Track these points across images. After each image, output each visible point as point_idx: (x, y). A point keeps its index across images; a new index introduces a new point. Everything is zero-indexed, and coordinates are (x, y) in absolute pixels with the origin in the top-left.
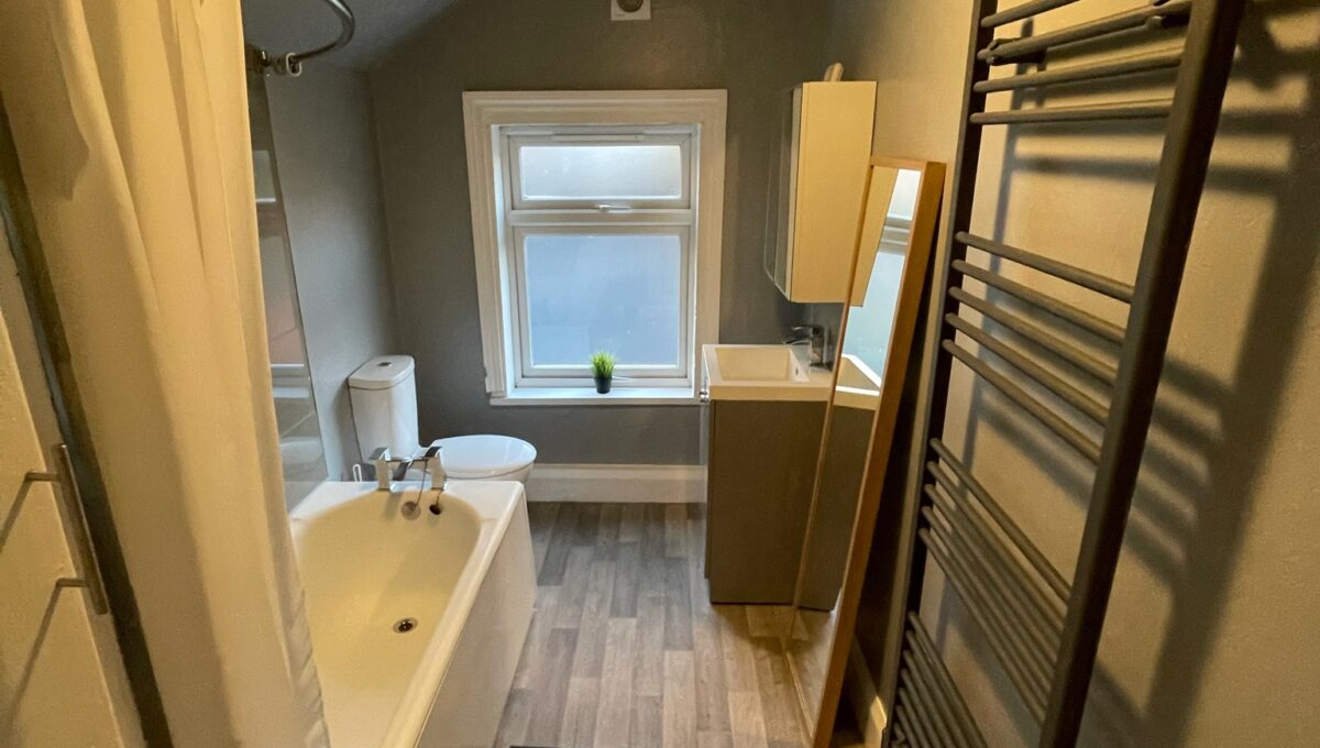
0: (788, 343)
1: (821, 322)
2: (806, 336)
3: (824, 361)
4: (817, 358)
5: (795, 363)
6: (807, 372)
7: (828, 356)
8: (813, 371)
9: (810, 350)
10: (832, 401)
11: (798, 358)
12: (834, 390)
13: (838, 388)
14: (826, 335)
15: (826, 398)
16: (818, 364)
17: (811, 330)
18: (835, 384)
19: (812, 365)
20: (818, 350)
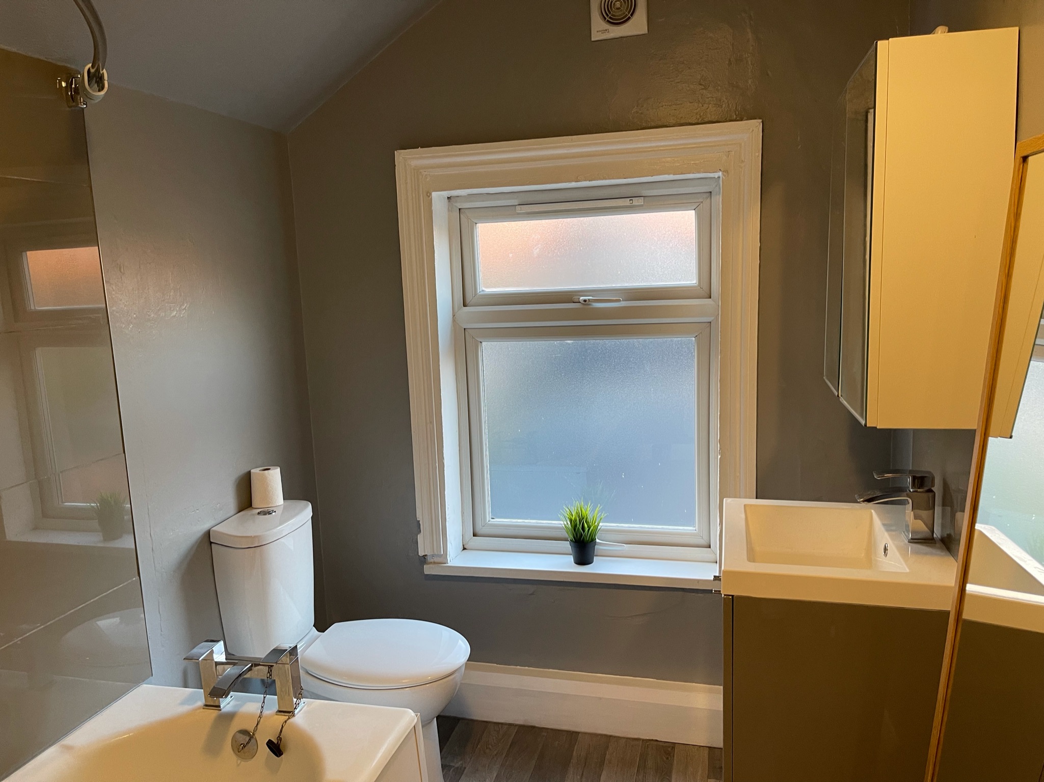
0: (869, 501)
1: (929, 465)
2: (900, 490)
3: (937, 534)
4: (921, 526)
5: (883, 537)
6: (904, 555)
7: (943, 526)
8: (915, 552)
9: (908, 511)
10: (959, 612)
11: (888, 527)
12: (962, 590)
13: (970, 588)
14: (937, 488)
15: (947, 604)
16: (925, 540)
17: (910, 480)
18: (964, 579)
19: (914, 541)
20: (924, 514)
